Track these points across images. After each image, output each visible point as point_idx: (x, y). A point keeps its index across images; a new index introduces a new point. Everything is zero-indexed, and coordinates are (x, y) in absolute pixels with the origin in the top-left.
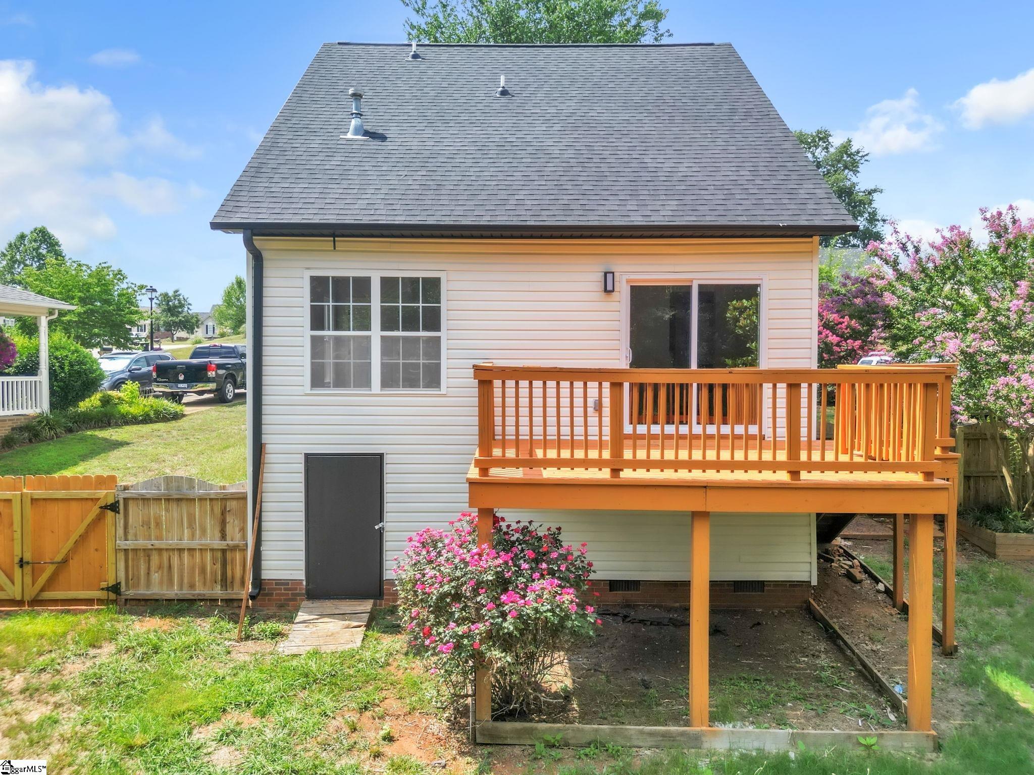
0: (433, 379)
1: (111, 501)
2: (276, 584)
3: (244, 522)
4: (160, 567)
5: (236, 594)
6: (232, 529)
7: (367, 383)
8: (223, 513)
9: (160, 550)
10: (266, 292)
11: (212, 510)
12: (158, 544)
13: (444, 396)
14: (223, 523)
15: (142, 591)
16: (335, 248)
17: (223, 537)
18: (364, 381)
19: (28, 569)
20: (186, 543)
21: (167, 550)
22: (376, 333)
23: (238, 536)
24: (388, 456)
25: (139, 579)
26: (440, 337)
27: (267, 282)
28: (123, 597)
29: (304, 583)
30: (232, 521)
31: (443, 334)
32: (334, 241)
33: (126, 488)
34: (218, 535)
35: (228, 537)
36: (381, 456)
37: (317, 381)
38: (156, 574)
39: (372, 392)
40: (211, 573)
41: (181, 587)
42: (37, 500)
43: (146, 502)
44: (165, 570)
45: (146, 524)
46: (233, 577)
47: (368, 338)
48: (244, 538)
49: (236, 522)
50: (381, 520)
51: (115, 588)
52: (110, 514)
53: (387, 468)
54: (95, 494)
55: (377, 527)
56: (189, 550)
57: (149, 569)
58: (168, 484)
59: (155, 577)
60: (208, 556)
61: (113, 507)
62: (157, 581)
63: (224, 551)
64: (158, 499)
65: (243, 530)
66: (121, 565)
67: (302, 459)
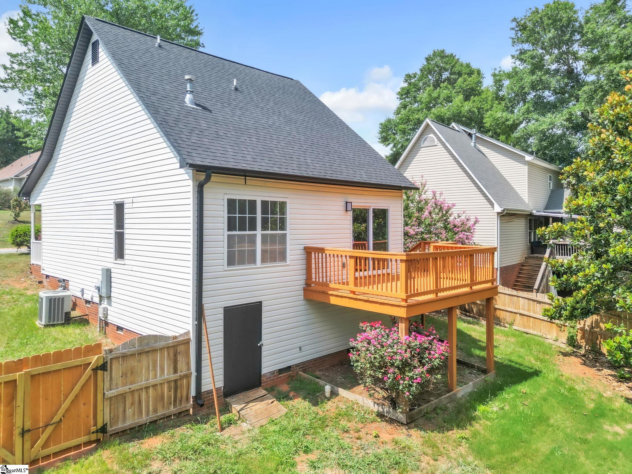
0: (282, 256)
1: (101, 362)
2: (207, 394)
3: (188, 359)
4: (133, 404)
5: (184, 407)
6: (181, 365)
7: (254, 262)
8: (175, 355)
9: (132, 392)
10: (205, 207)
11: (168, 354)
12: (134, 387)
13: (288, 265)
14: (175, 362)
15: (120, 426)
16: (246, 183)
17: (175, 371)
18: (253, 260)
19: (27, 436)
20: (152, 381)
21: (137, 390)
22: (259, 232)
23: (184, 368)
24: (264, 302)
25: (118, 417)
26: (286, 234)
27: (205, 201)
28: (109, 434)
29: (222, 389)
30: (181, 359)
31: (288, 232)
32: (245, 179)
33: (111, 351)
34: (172, 370)
35: (179, 371)
36: (261, 303)
37: (231, 262)
38: (130, 410)
39: (257, 266)
40: (168, 398)
41: (148, 414)
42: (35, 375)
43: (125, 358)
44: (136, 405)
45: (124, 375)
46: (181, 397)
47: (255, 235)
48: (189, 369)
49: (184, 359)
50: (261, 340)
51: (103, 429)
52: (100, 372)
53: (264, 309)
54: (85, 360)
55: (259, 345)
56: (153, 386)
57: (125, 407)
58: (141, 342)
59: (129, 412)
60: (166, 386)
61: (103, 367)
62: (131, 414)
63: (176, 381)
64: (133, 355)
65: (188, 364)
66: (107, 411)
67: (222, 311)
